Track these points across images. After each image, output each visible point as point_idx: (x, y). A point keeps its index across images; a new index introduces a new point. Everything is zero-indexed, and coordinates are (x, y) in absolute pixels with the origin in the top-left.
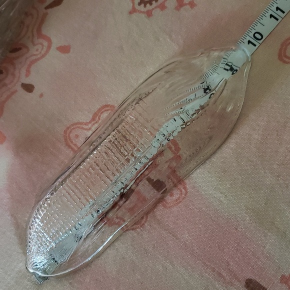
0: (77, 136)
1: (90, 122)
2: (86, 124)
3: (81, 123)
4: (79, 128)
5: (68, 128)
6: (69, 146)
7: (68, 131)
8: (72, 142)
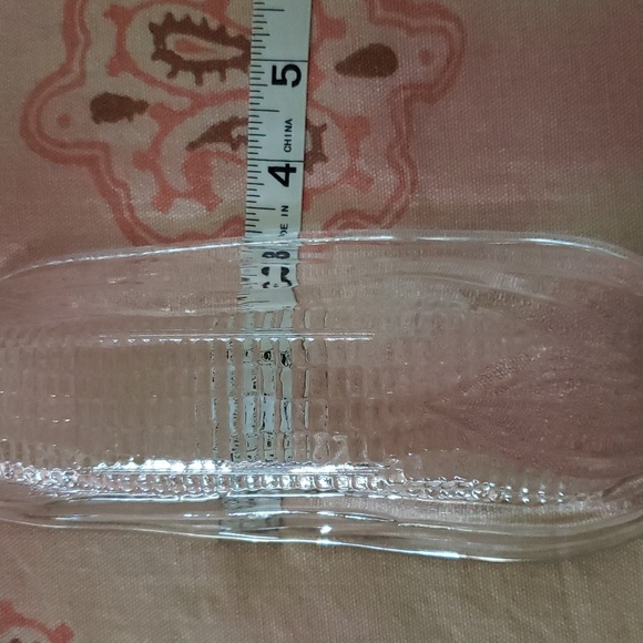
0: (64, 121)
1: (70, 58)
2: (64, 70)
3: (49, 80)
4: (52, 95)
5: (25, 119)
6: (65, 161)
7: (33, 127)
8: (63, 145)
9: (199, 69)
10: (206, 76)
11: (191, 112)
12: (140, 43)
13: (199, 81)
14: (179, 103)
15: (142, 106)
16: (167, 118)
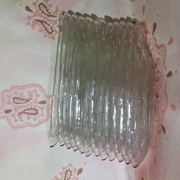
9: (31, 109)
10: (30, 108)
11: (32, 103)
12: (40, 112)
13: (31, 107)
14: (34, 104)
15: (39, 103)
16: (35, 102)
